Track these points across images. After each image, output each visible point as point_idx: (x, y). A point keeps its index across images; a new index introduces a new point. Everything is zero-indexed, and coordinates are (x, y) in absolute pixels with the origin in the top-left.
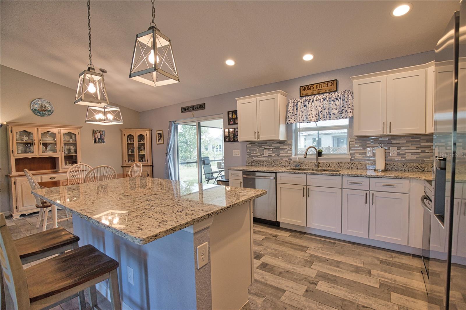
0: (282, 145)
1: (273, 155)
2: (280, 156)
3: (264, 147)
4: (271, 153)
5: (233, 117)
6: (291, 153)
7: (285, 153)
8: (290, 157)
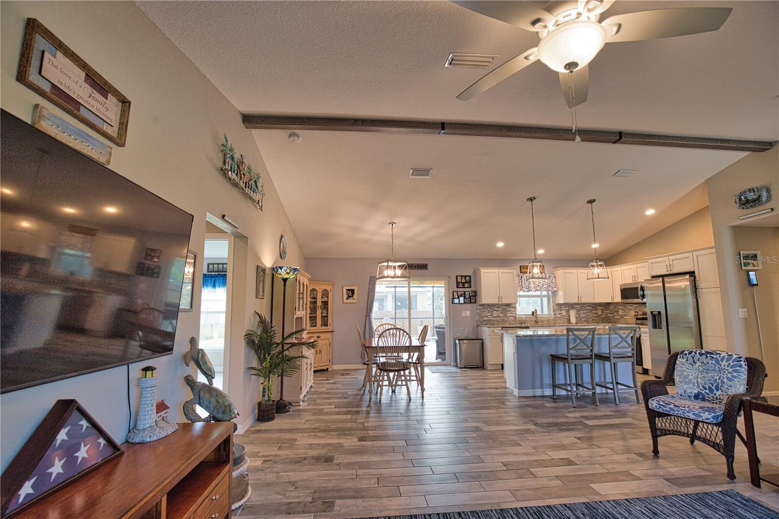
0: (508, 307)
2: (507, 316)
3: (494, 309)
4: (500, 314)
5: (463, 281)
6: (516, 314)
7: (512, 314)
8: (515, 316)
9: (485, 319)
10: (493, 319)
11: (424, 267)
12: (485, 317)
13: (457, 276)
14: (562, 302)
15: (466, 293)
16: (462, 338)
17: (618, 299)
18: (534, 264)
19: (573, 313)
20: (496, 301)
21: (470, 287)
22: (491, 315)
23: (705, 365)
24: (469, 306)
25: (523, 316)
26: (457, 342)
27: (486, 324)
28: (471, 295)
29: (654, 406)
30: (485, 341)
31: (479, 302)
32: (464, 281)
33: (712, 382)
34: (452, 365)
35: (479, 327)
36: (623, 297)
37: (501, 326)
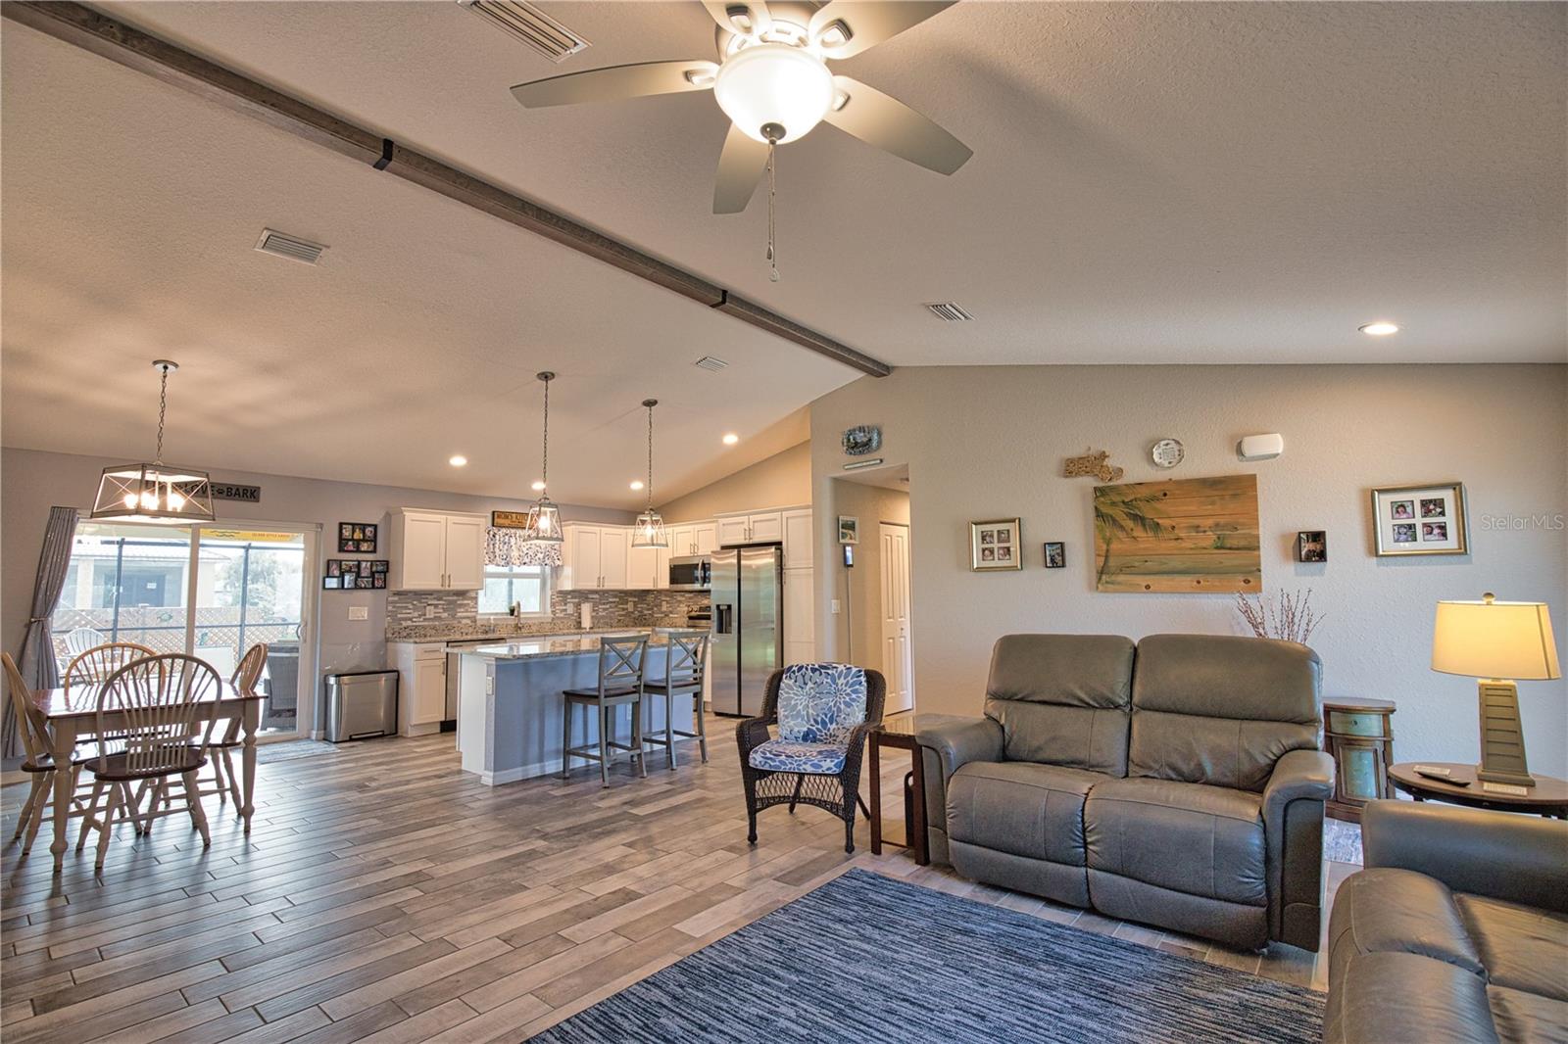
0: (460, 598)
1: (445, 615)
2: (457, 616)
3: (427, 602)
4: (441, 611)
5: (355, 537)
6: (477, 612)
7: (467, 611)
8: (475, 617)
9: (404, 624)
10: (426, 623)
11: (250, 494)
12: (406, 619)
13: (341, 524)
14: (570, 589)
15: (364, 565)
16: (345, 670)
17: (664, 583)
18: (542, 509)
19: (586, 609)
20: (435, 585)
21: (374, 551)
22: (420, 616)
23: (819, 686)
24: (368, 594)
25: (492, 617)
26: (332, 680)
27: (409, 636)
28: (374, 569)
29: (757, 763)
30: (404, 675)
31: (393, 587)
32: (358, 535)
33: (826, 711)
34: (314, 737)
35: (389, 644)
36: (673, 581)
37: (446, 638)
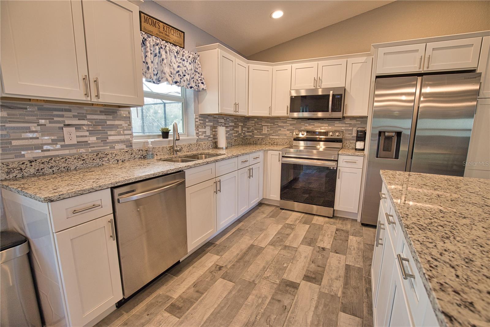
0: (110, 117)
1: (93, 139)
2: (108, 141)
3: (64, 121)
4: (86, 136)
6: (131, 134)
8: (130, 141)
19: (222, 132)
